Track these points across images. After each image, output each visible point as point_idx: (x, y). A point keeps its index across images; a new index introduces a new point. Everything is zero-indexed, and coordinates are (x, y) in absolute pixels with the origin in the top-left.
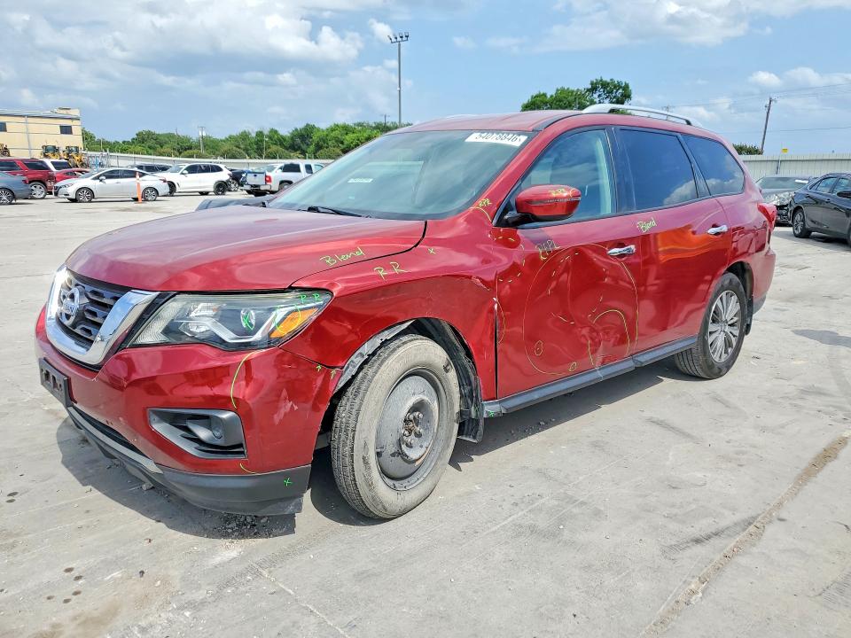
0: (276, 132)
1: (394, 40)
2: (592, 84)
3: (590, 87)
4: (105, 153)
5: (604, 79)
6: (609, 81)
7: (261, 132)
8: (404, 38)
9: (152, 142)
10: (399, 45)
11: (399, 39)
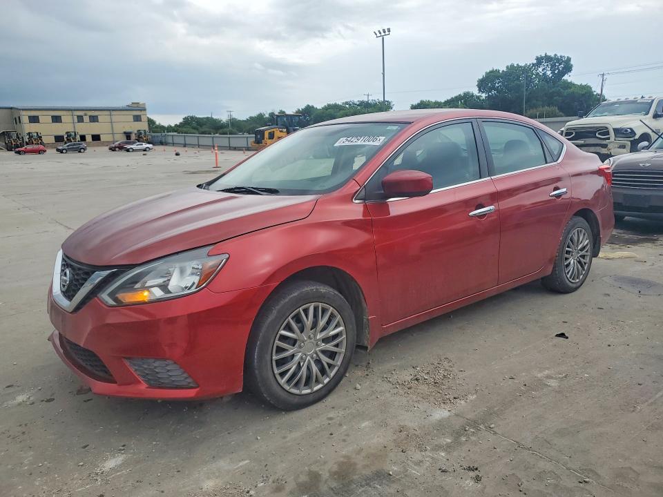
0: (284, 112)
1: (379, 35)
2: (537, 59)
3: (535, 62)
4: (163, 134)
5: (548, 54)
6: (553, 56)
7: (273, 113)
8: (387, 33)
9: (194, 124)
10: (383, 38)
11: (383, 34)
